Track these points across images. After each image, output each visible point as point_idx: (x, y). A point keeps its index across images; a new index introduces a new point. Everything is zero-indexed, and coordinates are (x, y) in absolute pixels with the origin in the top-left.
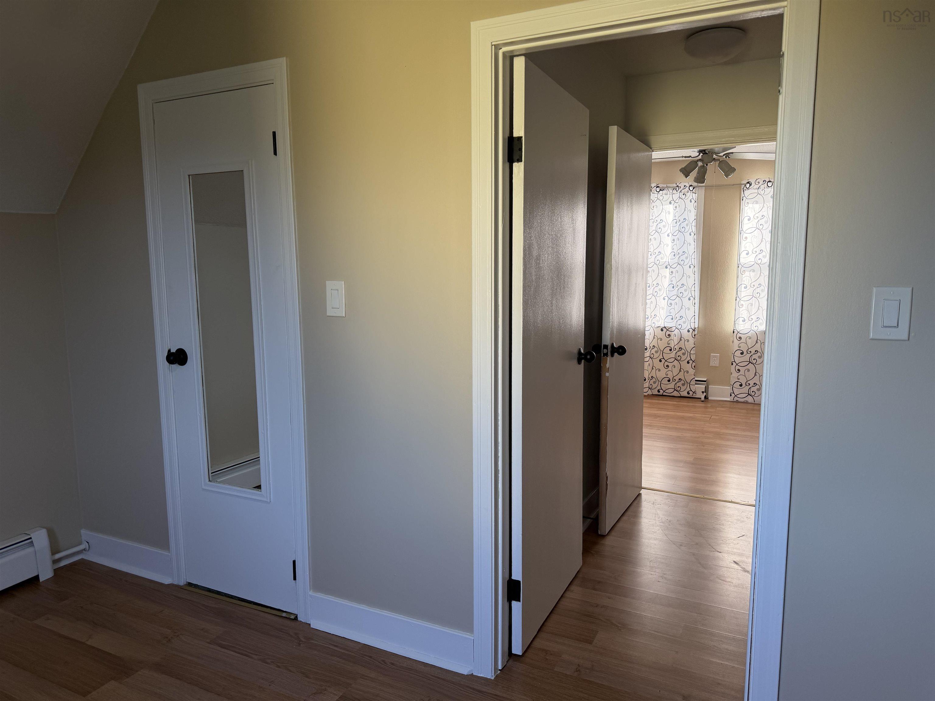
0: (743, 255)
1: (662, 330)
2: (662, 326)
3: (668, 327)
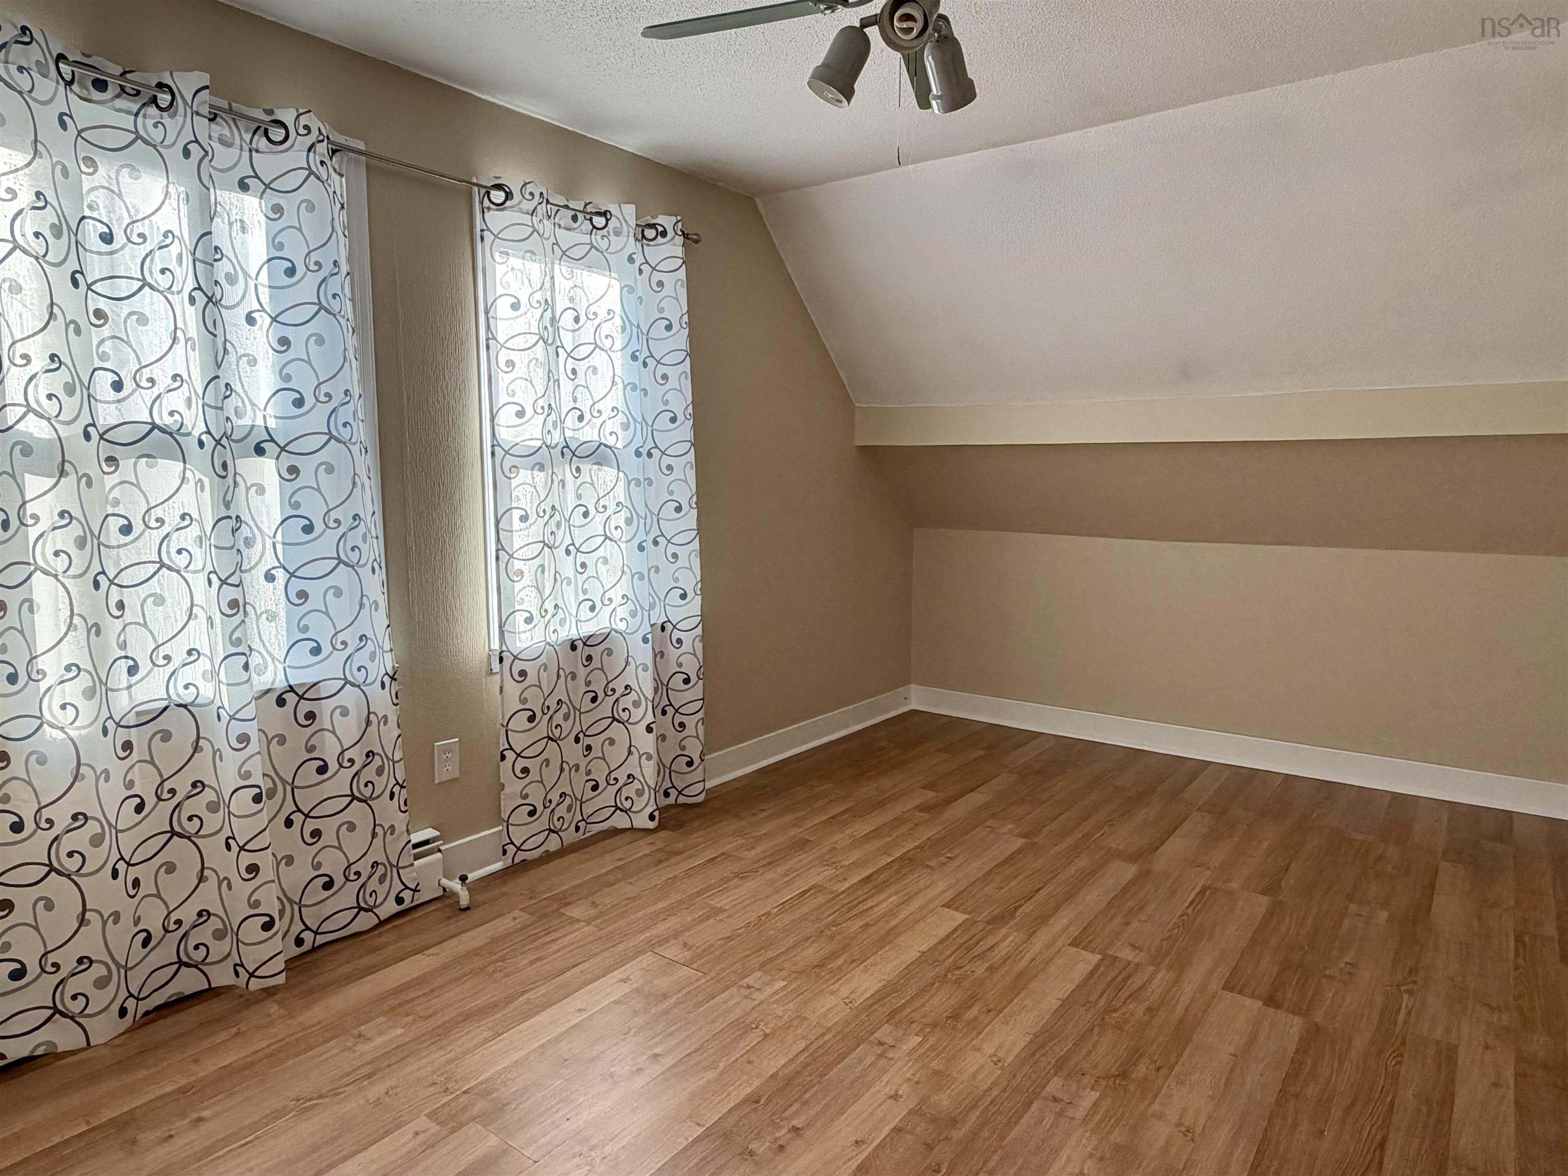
0: (506, 416)
1: (281, 702)
2: (280, 684)
3: (303, 685)
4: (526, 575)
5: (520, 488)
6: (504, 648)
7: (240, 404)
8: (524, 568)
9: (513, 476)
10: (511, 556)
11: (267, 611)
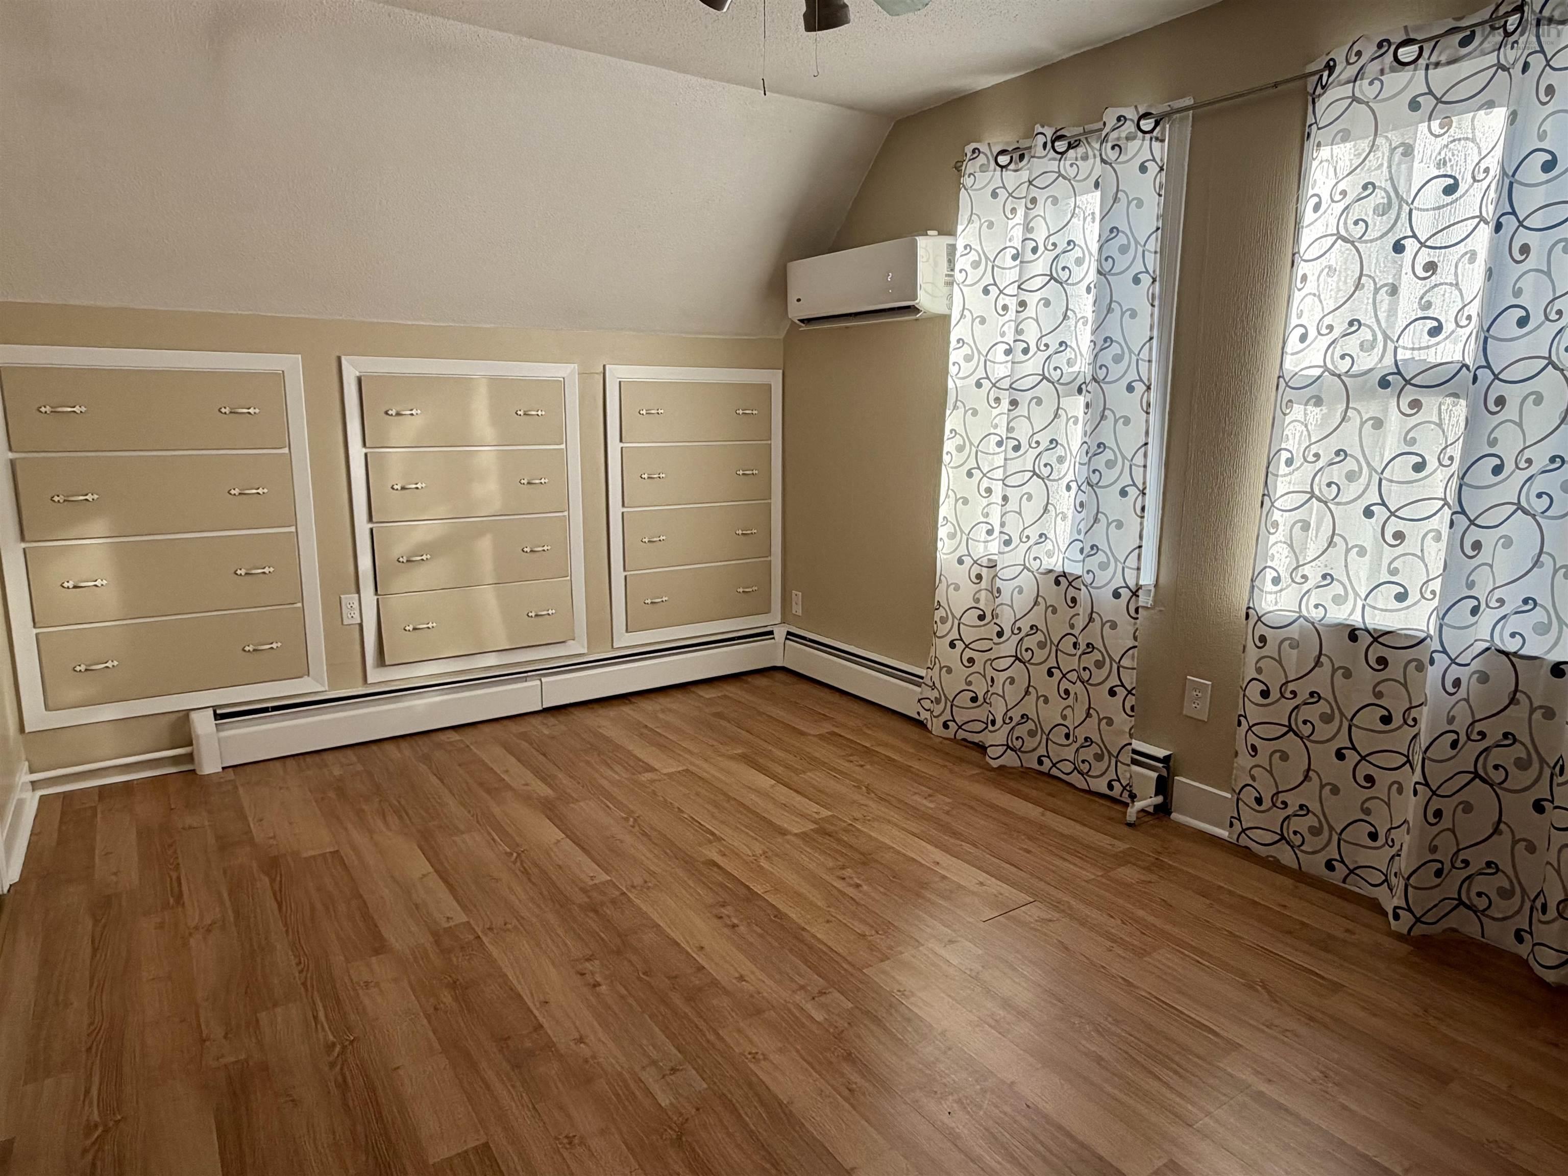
0: (1293, 342)
1: (1057, 583)
2: (1059, 569)
3: (1071, 574)
4: (1281, 528)
5: (1291, 427)
6: (1251, 605)
7: (1073, 356)
8: (1281, 521)
9: (1288, 411)
10: (1272, 505)
11: (1062, 513)
